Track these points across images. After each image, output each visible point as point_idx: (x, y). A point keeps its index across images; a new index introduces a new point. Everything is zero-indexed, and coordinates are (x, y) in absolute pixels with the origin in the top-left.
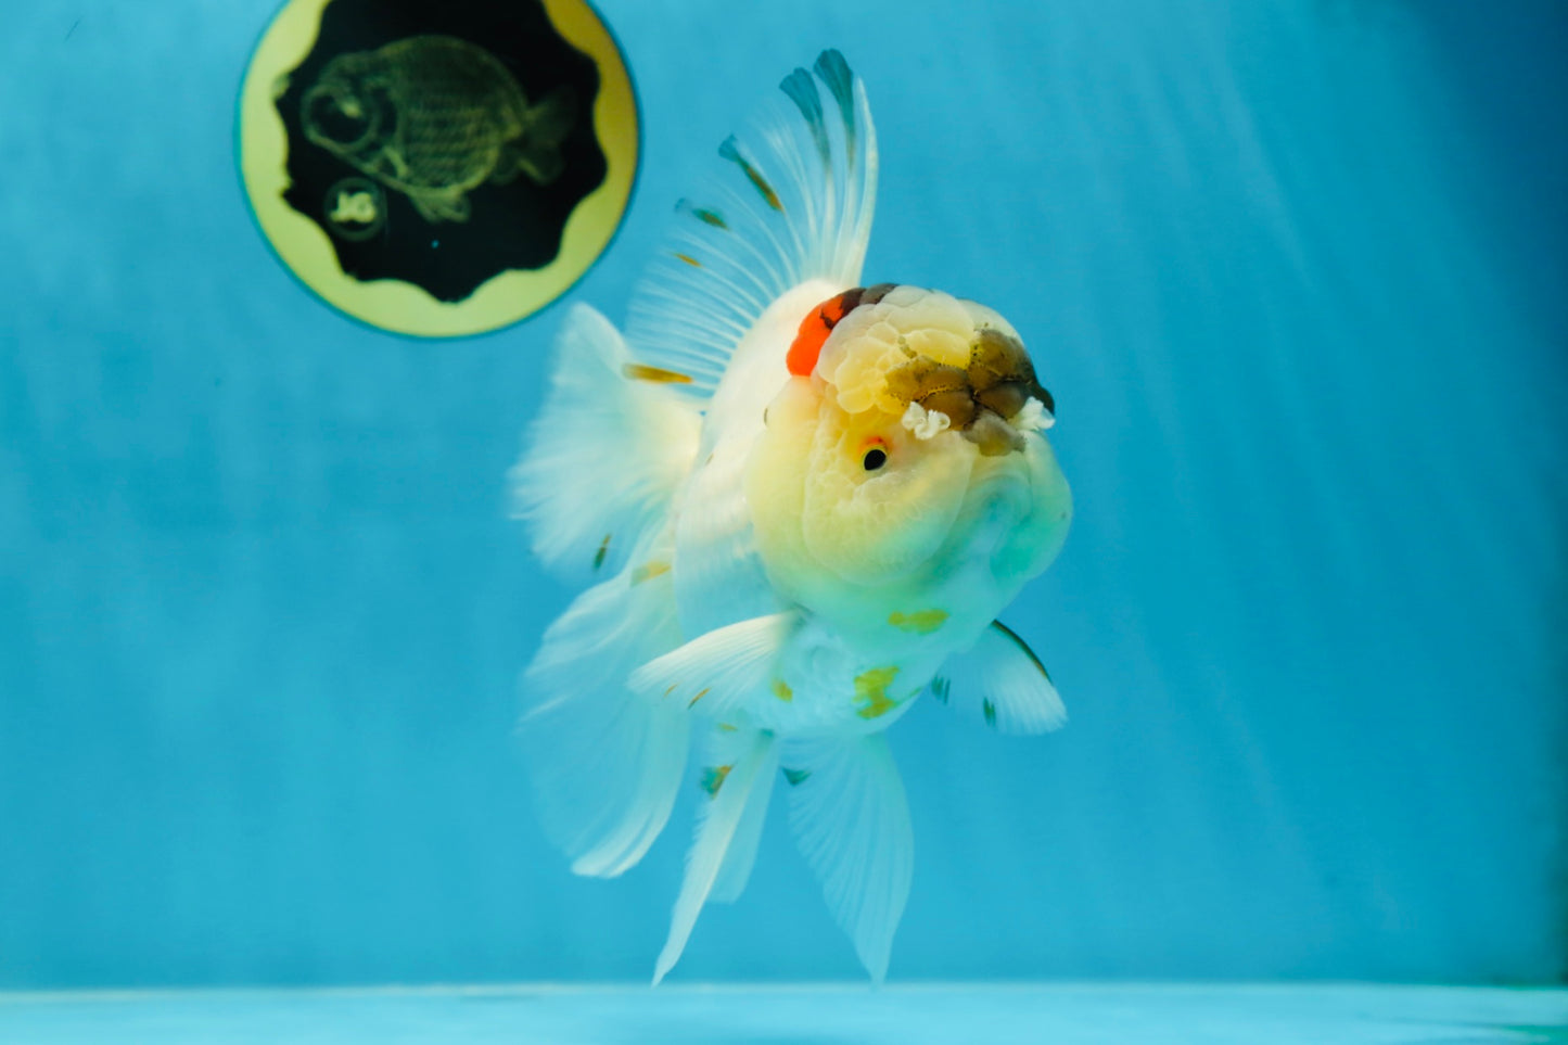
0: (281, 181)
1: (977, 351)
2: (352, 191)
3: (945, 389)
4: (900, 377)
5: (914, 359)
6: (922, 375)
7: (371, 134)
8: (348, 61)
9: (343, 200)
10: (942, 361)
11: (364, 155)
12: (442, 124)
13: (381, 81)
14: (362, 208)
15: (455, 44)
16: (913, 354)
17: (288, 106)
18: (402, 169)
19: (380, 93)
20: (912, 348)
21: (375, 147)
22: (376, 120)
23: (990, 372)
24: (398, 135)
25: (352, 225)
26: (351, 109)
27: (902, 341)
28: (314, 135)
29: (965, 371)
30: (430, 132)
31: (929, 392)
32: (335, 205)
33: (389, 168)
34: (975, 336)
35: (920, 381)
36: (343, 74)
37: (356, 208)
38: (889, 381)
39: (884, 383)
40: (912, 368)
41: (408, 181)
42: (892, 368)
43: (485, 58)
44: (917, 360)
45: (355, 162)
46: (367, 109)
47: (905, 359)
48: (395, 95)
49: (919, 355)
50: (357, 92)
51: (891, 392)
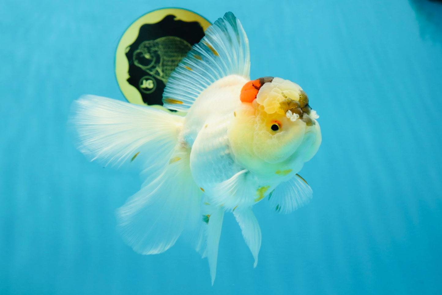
0: (127, 76)
2: (147, 80)
3: (296, 107)
4: (283, 104)
5: (287, 99)
6: (290, 103)
7: (152, 64)
8: (147, 43)
9: (144, 82)
10: (294, 99)
11: (150, 70)
12: (173, 61)
13: (156, 49)
14: (149, 84)
15: (178, 39)
17: (129, 55)
18: (161, 74)
19: (156, 52)
21: (154, 67)
22: (154, 60)
23: (304, 103)
24: (161, 64)
25: (147, 89)
26: (147, 56)
27: (283, 93)
28: (136, 63)
30: (170, 63)
32: (142, 84)
33: (157, 73)
35: (289, 105)
36: (145, 47)
37: (148, 84)
38: (281, 105)
39: (279, 105)
40: (286, 101)
41: (163, 77)
42: (281, 101)
43: (186, 43)
45: (148, 71)
46: (152, 57)
47: (284, 99)
48: (159, 53)
50: (149, 52)
51: (281, 108)
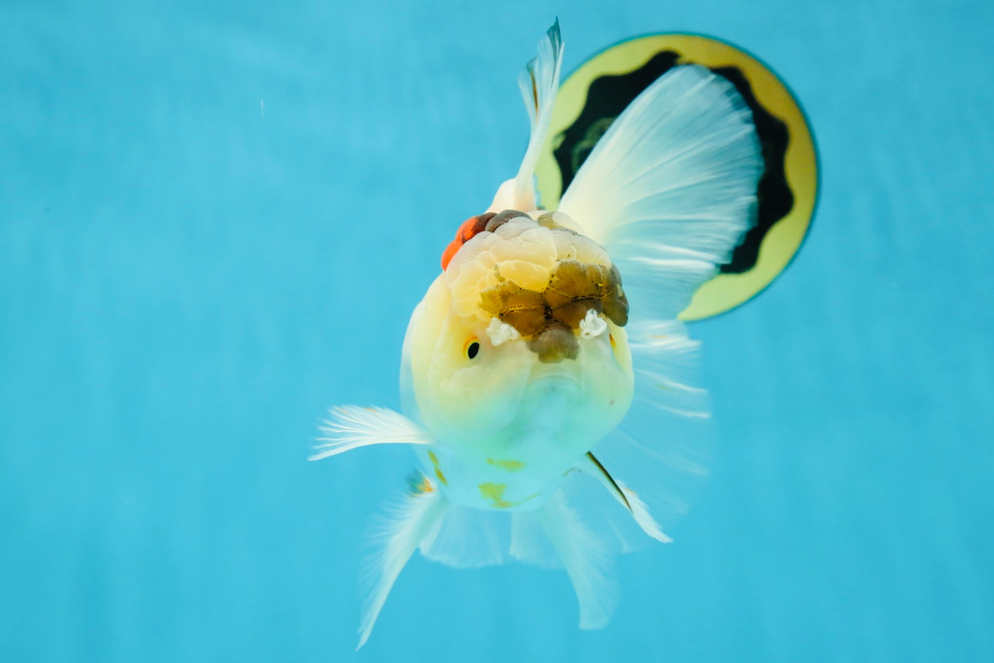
1: (553, 279)
3: (521, 308)
5: (502, 283)
10: (524, 286)
16: (502, 280)
20: (502, 275)
23: (562, 295)
27: (496, 268)
29: (541, 294)
31: (511, 310)
34: (555, 266)
35: (505, 301)
39: (479, 299)
40: (499, 290)
42: (486, 289)
44: (504, 285)
47: (496, 283)
49: (507, 280)
51: (483, 306)
